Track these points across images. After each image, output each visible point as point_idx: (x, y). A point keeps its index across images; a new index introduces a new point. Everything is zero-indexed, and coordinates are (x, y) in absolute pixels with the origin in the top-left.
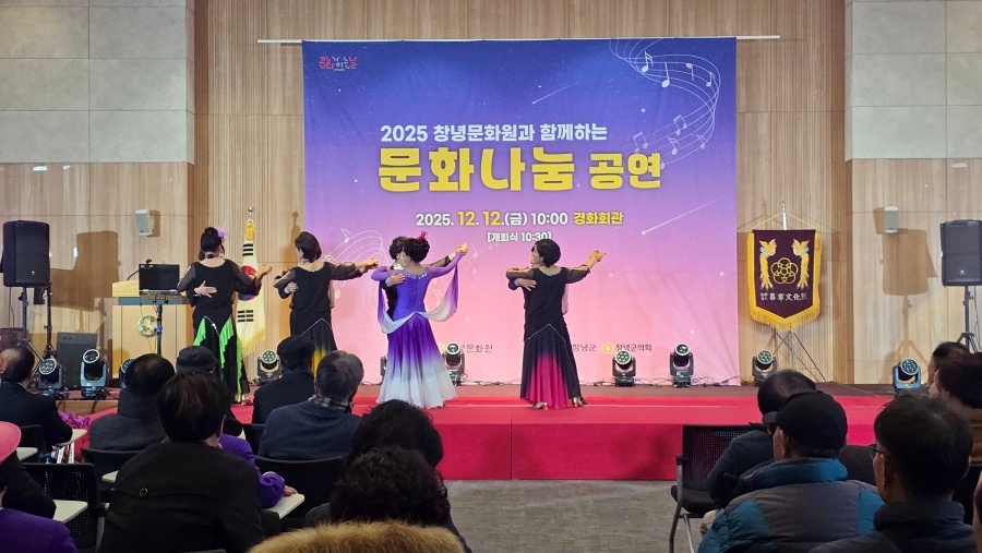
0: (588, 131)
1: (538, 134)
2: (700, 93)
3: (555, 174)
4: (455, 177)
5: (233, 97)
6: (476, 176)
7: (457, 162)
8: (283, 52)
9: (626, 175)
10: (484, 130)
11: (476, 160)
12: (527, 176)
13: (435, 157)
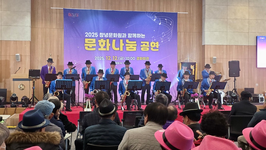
0: (140, 36)
3: (132, 47)
4: (105, 47)
6: (111, 47)
7: (106, 43)
8: (57, 11)
9: (150, 47)
10: (113, 35)
11: (111, 42)
12: (124, 47)
13: (100, 41)
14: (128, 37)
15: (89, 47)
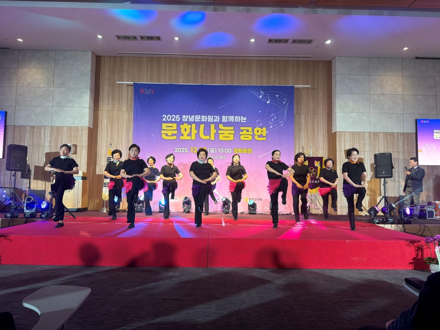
0: (239, 119)
1: (221, 119)
2: (281, 106)
3: (227, 134)
4: (190, 134)
5: (108, 104)
6: (198, 134)
7: (191, 129)
8: (128, 88)
9: (253, 135)
10: (201, 118)
11: (198, 128)
12: (217, 135)
13: (183, 127)
14: (223, 121)
15: (167, 135)
